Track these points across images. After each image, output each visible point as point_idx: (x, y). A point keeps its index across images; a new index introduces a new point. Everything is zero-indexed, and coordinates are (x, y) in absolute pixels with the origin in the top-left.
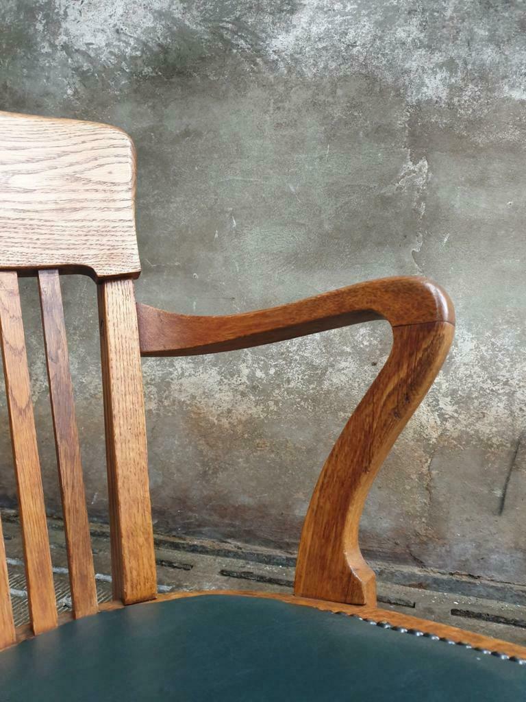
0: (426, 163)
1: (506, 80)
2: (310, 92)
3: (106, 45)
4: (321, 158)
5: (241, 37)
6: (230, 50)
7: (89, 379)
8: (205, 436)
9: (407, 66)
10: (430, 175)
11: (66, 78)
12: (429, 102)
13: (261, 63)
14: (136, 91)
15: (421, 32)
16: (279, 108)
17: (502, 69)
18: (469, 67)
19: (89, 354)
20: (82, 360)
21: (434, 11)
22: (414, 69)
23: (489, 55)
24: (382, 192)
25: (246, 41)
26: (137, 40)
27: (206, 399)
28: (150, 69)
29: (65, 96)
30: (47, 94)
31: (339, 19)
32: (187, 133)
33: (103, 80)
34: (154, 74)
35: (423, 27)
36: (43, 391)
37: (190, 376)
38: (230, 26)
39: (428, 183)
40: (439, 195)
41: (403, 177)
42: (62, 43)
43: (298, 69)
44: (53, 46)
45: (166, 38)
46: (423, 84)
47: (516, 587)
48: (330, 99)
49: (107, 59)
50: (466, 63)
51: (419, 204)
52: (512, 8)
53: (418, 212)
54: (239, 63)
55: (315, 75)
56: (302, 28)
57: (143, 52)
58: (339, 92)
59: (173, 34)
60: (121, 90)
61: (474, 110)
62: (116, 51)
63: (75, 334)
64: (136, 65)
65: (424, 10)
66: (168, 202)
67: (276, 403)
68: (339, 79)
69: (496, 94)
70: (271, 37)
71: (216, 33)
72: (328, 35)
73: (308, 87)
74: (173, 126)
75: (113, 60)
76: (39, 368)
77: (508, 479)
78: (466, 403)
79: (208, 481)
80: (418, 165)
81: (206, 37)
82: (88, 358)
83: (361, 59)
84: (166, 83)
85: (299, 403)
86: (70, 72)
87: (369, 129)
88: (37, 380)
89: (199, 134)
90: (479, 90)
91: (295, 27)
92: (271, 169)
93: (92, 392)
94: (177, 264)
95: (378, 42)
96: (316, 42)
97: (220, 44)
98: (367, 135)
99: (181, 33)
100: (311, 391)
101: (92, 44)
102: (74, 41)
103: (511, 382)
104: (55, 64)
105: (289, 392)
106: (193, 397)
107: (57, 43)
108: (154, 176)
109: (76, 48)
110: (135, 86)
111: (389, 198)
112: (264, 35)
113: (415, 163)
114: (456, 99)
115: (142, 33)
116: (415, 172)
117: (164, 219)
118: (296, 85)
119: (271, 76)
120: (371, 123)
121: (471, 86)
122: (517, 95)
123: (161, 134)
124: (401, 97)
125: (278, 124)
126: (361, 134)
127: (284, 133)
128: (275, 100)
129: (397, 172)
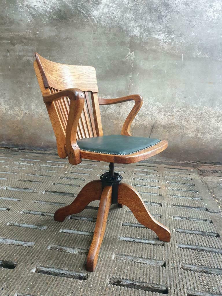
0: (134, 53)
1: (154, 32)
2: (103, 30)
3: (41, 7)
4: (106, 49)
5: (83, 10)
6: (80, 14)
7: (39, 110)
9: (129, 25)
10: (135, 56)
11: (27, 16)
12: (135, 36)
13: (89, 19)
14: (51, 23)
15: (133, 16)
16: (94, 33)
17: (153, 29)
18: (145, 27)
19: (39, 103)
21: (137, 10)
22: (131, 26)
23: (150, 25)
24: (122, 60)
25: (85, 11)
26: (51, 6)
28: (55, 16)
29: (28, 22)
30: (21, 20)
31: (111, 8)
32: (67, 38)
33: (40, 18)
34: (57, 18)
35: (134, 14)
36: (25, 114)
38: (80, 6)
39: (134, 59)
40: (137, 62)
41: (128, 56)
42: (26, 4)
43: (100, 22)
44: (23, 4)
45: (60, 7)
46: (133, 31)
47: (151, 160)
48: (109, 32)
49: (41, 11)
50: (144, 26)
51: (132, 64)
52: (157, 12)
53: (131, 66)
54: (83, 18)
55: (105, 25)
56: (101, 10)
57: (53, 10)
58: (111, 30)
59: (62, 6)
60: (46, 22)
61: (146, 40)
62: (44, 9)
63: (34, 97)
64: (51, 14)
65: (134, 10)
66: (62, 59)
68: (111, 26)
69: (152, 36)
70: (92, 11)
71: (76, 7)
72: (108, 13)
73: (103, 28)
74: (63, 35)
75: (43, 12)
76: (23, 107)
77: (150, 135)
78: (141, 117)
80: (132, 53)
81: (73, 8)
82: (39, 104)
83: (118, 21)
84: (61, 21)
86: (29, 14)
87: (119, 42)
88: (22, 110)
89: (71, 39)
90: (147, 34)
91: (99, 9)
92: (92, 51)
93: (40, 114)
95: (122, 17)
96: (105, 15)
97: (77, 11)
98: (119, 44)
99: (65, 6)
100: (103, 114)
101: (36, 6)
102: (30, 4)
103: (152, 111)
104: (24, 11)
107: (24, 4)
108: (57, 50)
109: (31, 6)
110: (51, 21)
111: (124, 62)
112: (90, 10)
113: (131, 53)
114: (142, 36)
115: (53, 4)
116: (131, 55)
118: (99, 27)
119: (92, 23)
120: (120, 40)
121: (145, 33)
122: (156, 37)
123: (59, 37)
124: (128, 34)
125: (94, 38)
126: (117, 43)
127: (96, 41)
128: (93, 31)
129: (126, 55)
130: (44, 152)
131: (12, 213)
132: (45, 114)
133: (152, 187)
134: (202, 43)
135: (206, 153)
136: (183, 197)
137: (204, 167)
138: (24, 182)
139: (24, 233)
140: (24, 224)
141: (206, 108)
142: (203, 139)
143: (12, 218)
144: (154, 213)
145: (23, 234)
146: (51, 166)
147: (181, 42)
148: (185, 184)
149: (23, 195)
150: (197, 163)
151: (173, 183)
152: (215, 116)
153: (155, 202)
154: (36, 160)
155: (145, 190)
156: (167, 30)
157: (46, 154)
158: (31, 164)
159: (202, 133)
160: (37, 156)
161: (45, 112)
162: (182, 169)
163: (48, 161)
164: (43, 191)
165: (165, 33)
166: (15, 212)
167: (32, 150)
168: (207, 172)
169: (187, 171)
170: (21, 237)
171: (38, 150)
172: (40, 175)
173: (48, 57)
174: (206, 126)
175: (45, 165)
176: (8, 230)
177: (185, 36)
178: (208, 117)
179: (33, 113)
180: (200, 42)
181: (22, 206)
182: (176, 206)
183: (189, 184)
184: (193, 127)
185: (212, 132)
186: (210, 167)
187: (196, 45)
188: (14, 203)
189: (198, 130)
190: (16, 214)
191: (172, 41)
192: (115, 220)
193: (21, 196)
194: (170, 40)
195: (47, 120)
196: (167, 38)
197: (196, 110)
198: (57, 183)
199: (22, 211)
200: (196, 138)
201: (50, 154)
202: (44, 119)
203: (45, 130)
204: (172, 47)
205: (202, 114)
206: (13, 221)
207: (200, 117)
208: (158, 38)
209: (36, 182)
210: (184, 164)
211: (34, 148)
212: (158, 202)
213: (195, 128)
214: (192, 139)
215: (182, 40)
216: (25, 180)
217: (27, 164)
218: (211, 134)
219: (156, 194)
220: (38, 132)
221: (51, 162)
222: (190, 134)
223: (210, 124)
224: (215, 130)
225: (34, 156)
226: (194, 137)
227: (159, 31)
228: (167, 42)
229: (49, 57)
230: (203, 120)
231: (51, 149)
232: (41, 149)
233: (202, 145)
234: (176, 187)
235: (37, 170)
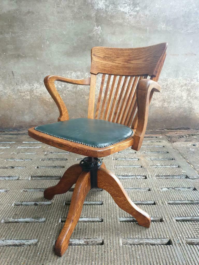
0: (100, 27)
1: (119, 5)
4: (72, 24)
7: (7, 91)
8: (46, 105)
10: (101, 31)
12: (100, 9)
16: (58, 7)
19: (6, 83)
20: (4, 86)
24: (89, 35)
27: (45, 95)
32: (29, 12)
37: (39, 88)
39: (101, 33)
40: (104, 36)
41: (94, 31)
46: (98, 4)
48: (73, 6)
51: (99, 39)
53: (99, 41)
58: (76, 3)
61: (112, 13)
66: (26, 35)
67: (65, 94)
69: (117, 9)
74: (24, 9)
79: (48, 116)
80: (98, 28)
82: (6, 85)
85: (71, 94)
87: (85, 16)
89: (33, 13)
90: (113, 7)
92: (58, 26)
93: (9, 95)
94: (31, 55)
98: (84, 18)
105: (68, 91)
106: (41, 94)
108: (20, 26)
111: (91, 37)
113: (97, 27)
114: (107, 9)
116: (97, 30)
117: (25, 41)
120: (85, 14)
121: (111, 5)
122: (122, 9)
123: (20, 12)
124: (93, 7)
125: (58, 12)
126: (83, 17)
127: (61, 15)
128: (57, 4)
129: (93, 30)
130: (17, 133)
131: (3, 207)
132: (13, 94)
133: (132, 159)
134: (166, 16)
135: (172, 120)
136: (162, 166)
137: (171, 133)
138: (6, 169)
139: (24, 230)
140: (20, 218)
141: (171, 79)
142: (169, 107)
143: (5, 214)
144: (143, 187)
145: (23, 232)
146: (29, 147)
147: (146, 14)
148: (159, 152)
149: (9, 185)
150: (164, 130)
151: (149, 152)
152: (179, 86)
153: (140, 175)
154: (11, 142)
155: (126, 163)
156: (132, 2)
157: (19, 134)
158: (8, 147)
159: (168, 102)
160: (10, 138)
161: (13, 93)
162: (152, 137)
163: (23, 142)
164: (29, 176)
165: (130, 5)
166: (6, 206)
167: (4, 132)
168: (174, 138)
169: (156, 138)
170: (21, 235)
171: (11, 131)
172: (21, 159)
173: (10, 33)
174: (171, 96)
175: (22, 147)
176: (4, 229)
177: (149, 8)
178: (173, 88)
179: (1, 94)
180: (164, 15)
181: (12, 198)
182: (159, 176)
183: (163, 152)
184: (160, 98)
185: (177, 101)
186: (175, 132)
187: (160, 17)
188: (2, 195)
189: (164, 100)
190: (7, 208)
191: (137, 14)
192: (109, 200)
193: (8, 186)
194: (136, 13)
195: (17, 100)
196: (132, 10)
197: (162, 81)
198: (41, 166)
199: (14, 203)
200: (163, 107)
201: (24, 134)
202: (14, 99)
203: (16, 110)
204: (137, 20)
205: (167, 84)
206: (8, 218)
207: (166, 88)
208: (124, 10)
209: (18, 167)
210: (153, 131)
211: (6, 129)
212: (143, 174)
213: (162, 98)
214: (159, 108)
215: (147, 12)
216: (7, 166)
217: (3, 148)
218: (176, 103)
219: (138, 166)
220: (9, 113)
221: (27, 142)
222: (157, 104)
223: (175, 93)
224: (179, 99)
225: (7, 137)
226: (161, 107)
227: (124, 4)
228: (132, 15)
229: (12, 34)
230: (169, 90)
231: (24, 129)
232: (14, 130)
233: (169, 113)
234: (153, 157)
235: (15, 153)
